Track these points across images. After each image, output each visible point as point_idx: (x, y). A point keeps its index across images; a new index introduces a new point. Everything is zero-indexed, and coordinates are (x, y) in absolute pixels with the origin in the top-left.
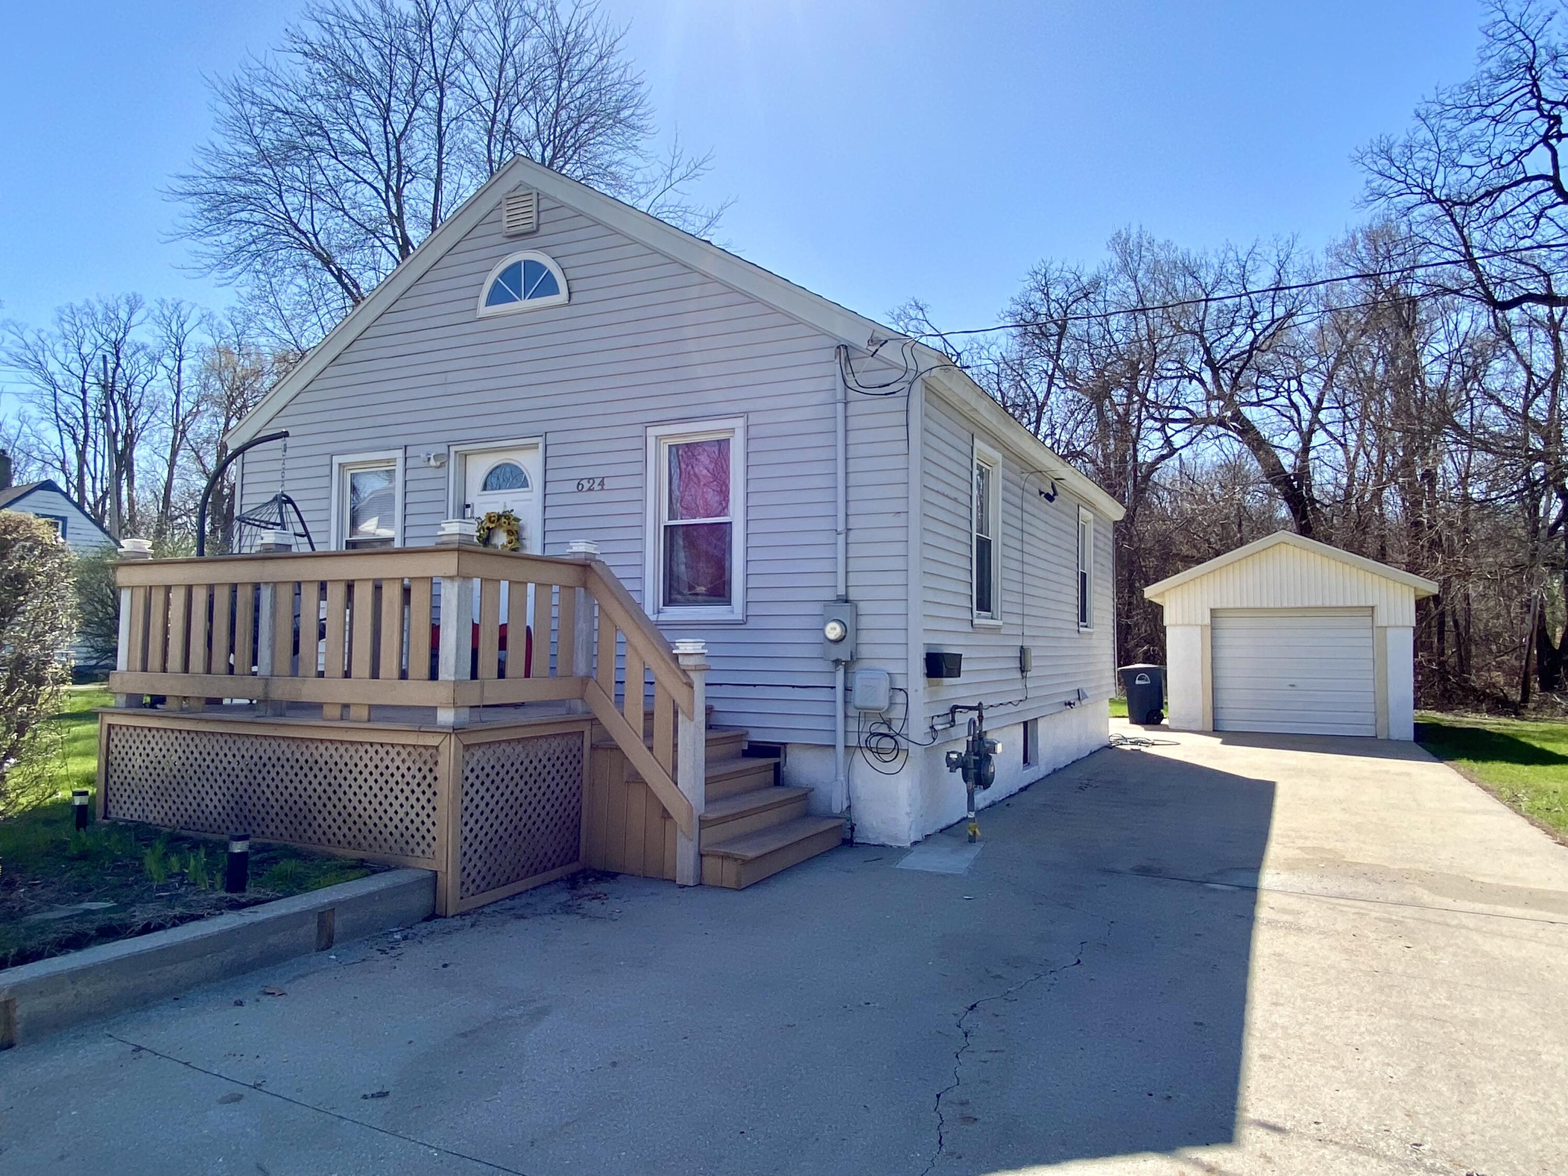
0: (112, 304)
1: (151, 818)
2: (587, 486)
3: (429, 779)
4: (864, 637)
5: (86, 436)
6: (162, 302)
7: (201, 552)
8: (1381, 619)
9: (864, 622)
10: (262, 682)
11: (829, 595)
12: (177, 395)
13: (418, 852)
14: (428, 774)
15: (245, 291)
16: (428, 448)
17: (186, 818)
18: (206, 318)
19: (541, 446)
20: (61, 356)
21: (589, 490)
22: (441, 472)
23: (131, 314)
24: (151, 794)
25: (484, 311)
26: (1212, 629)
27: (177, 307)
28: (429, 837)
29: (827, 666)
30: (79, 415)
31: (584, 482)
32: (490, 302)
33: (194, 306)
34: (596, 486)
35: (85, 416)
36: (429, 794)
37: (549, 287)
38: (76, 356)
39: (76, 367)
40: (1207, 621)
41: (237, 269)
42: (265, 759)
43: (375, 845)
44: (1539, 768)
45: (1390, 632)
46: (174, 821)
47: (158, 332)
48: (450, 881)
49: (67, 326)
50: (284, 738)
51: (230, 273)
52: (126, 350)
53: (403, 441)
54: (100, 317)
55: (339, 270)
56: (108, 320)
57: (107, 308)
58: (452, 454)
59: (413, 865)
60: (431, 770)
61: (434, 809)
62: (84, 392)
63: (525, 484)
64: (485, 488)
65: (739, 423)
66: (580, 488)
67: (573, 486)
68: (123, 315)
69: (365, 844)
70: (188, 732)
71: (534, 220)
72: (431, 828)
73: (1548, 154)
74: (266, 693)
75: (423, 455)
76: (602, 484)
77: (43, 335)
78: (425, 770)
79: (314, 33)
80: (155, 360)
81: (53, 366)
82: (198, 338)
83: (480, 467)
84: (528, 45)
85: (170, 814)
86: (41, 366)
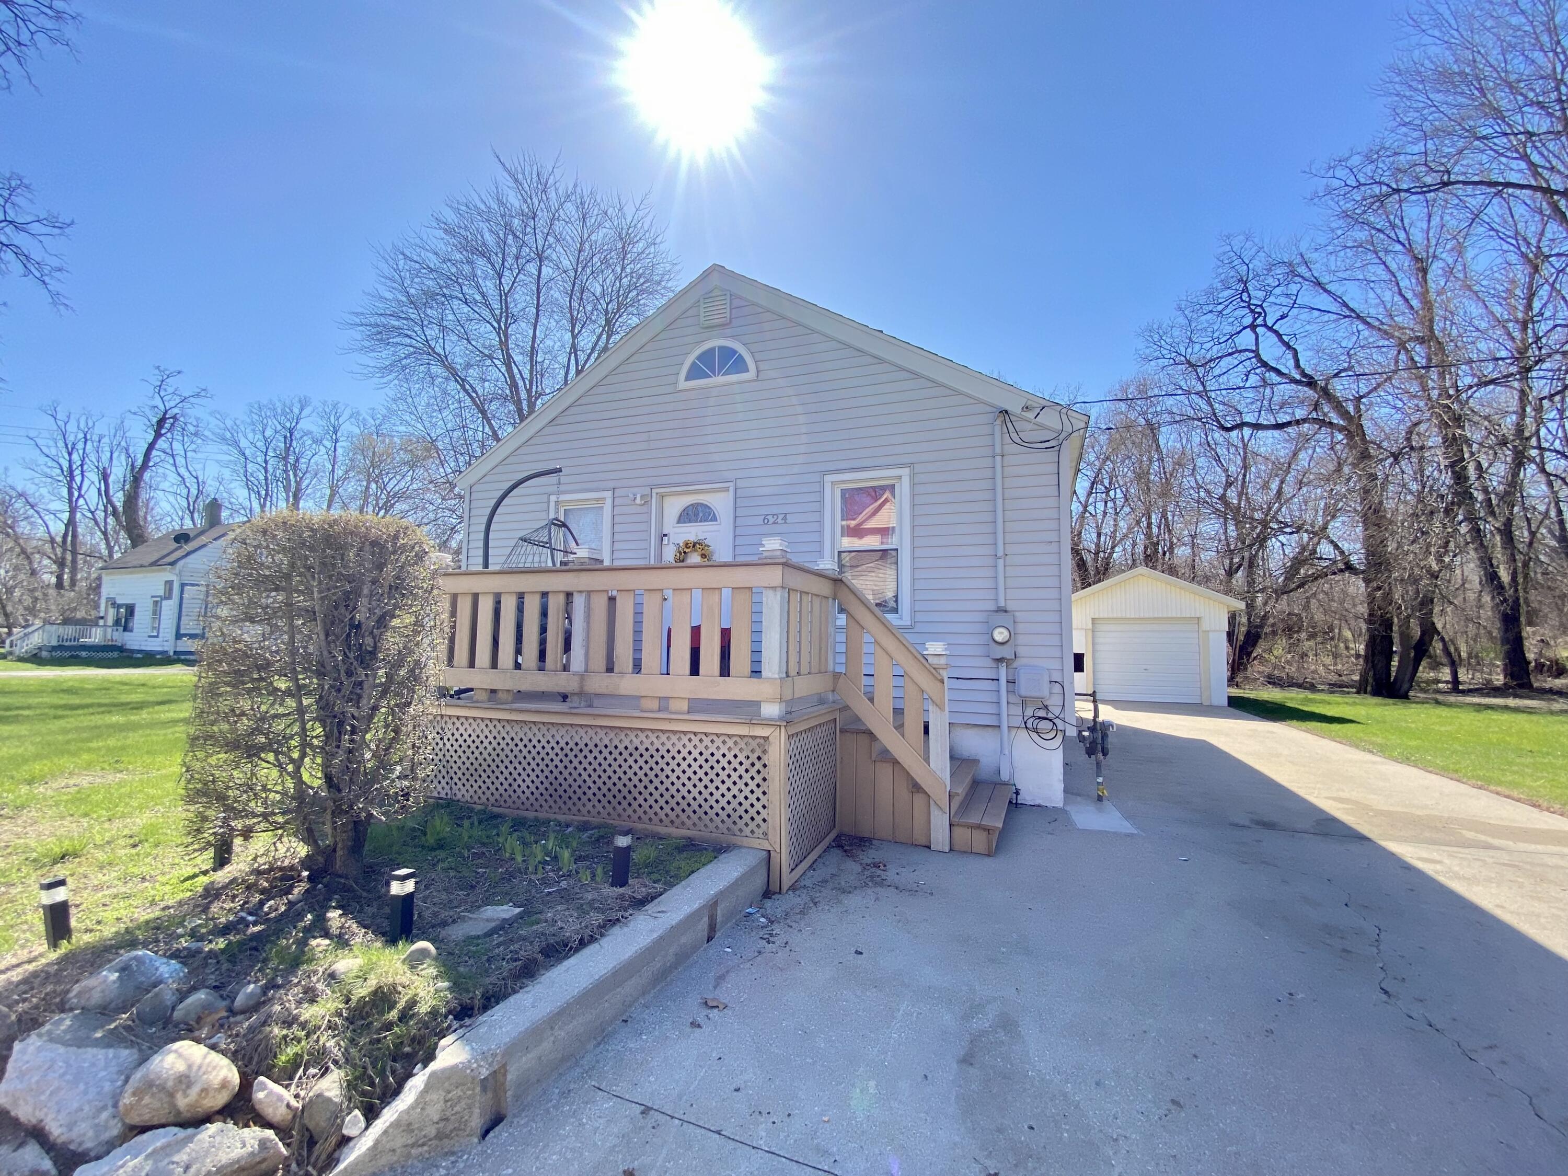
0: (288, 403)
1: (459, 796)
2: (771, 520)
3: (758, 766)
4: (1021, 639)
5: (267, 494)
6: (325, 403)
7: (486, 565)
8: (1205, 626)
9: (1021, 628)
10: (577, 678)
11: (991, 606)
12: (333, 466)
13: (747, 831)
14: (756, 762)
15: (391, 393)
16: (635, 490)
17: (497, 796)
18: (355, 415)
19: (732, 490)
20: (250, 436)
21: (774, 523)
22: (644, 509)
23: (302, 409)
24: (460, 774)
25: (683, 384)
26: (1093, 631)
27: (335, 406)
28: (759, 819)
29: (988, 663)
30: (262, 477)
31: (770, 517)
32: (688, 379)
33: (347, 406)
34: (779, 520)
35: (266, 479)
36: (758, 779)
37: (739, 365)
38: (261, 437)
39: (260, 444)
40: (1090, 626)
41: (390, 377)
42: (581, 746)
43: (700, 825)
44: (1324, 725)
45: (1211, 634)
46: (484, 799)
47: (321, 422)
48: (784, 858)
49: (256, 417)
50: (601, 727)
51: (385, 380)
52: (297, 434)
53: (611, 484)
54: (279, 411)
55: (463, 380)
56: (284, 414)
57: (284, 405)
58: (654, 495)
59: (745, 844)
60: (759, 758)
61: (764, 793)
62: (266, 462)
63: (714, 519)
64: (679, 522)
65: (905, 472)
66: (766, 521)
67: (760, 520)
68: (296, 411)
69: (689, 823)
70: (499, 721)
71: (728, 315)
72: (761, 810)
73: (1254, 336)
74: (581, 687)
75: (631, 496)
76: (785, 519)
77: (238, 422)
78: (753, 758)
79: (450, 217)
80: (318, 442)
81: (244, 443)
82: (348, 428)
83: (674, 506)
84: (602, 232)
85: (480, 792)
86: (236, 444)
